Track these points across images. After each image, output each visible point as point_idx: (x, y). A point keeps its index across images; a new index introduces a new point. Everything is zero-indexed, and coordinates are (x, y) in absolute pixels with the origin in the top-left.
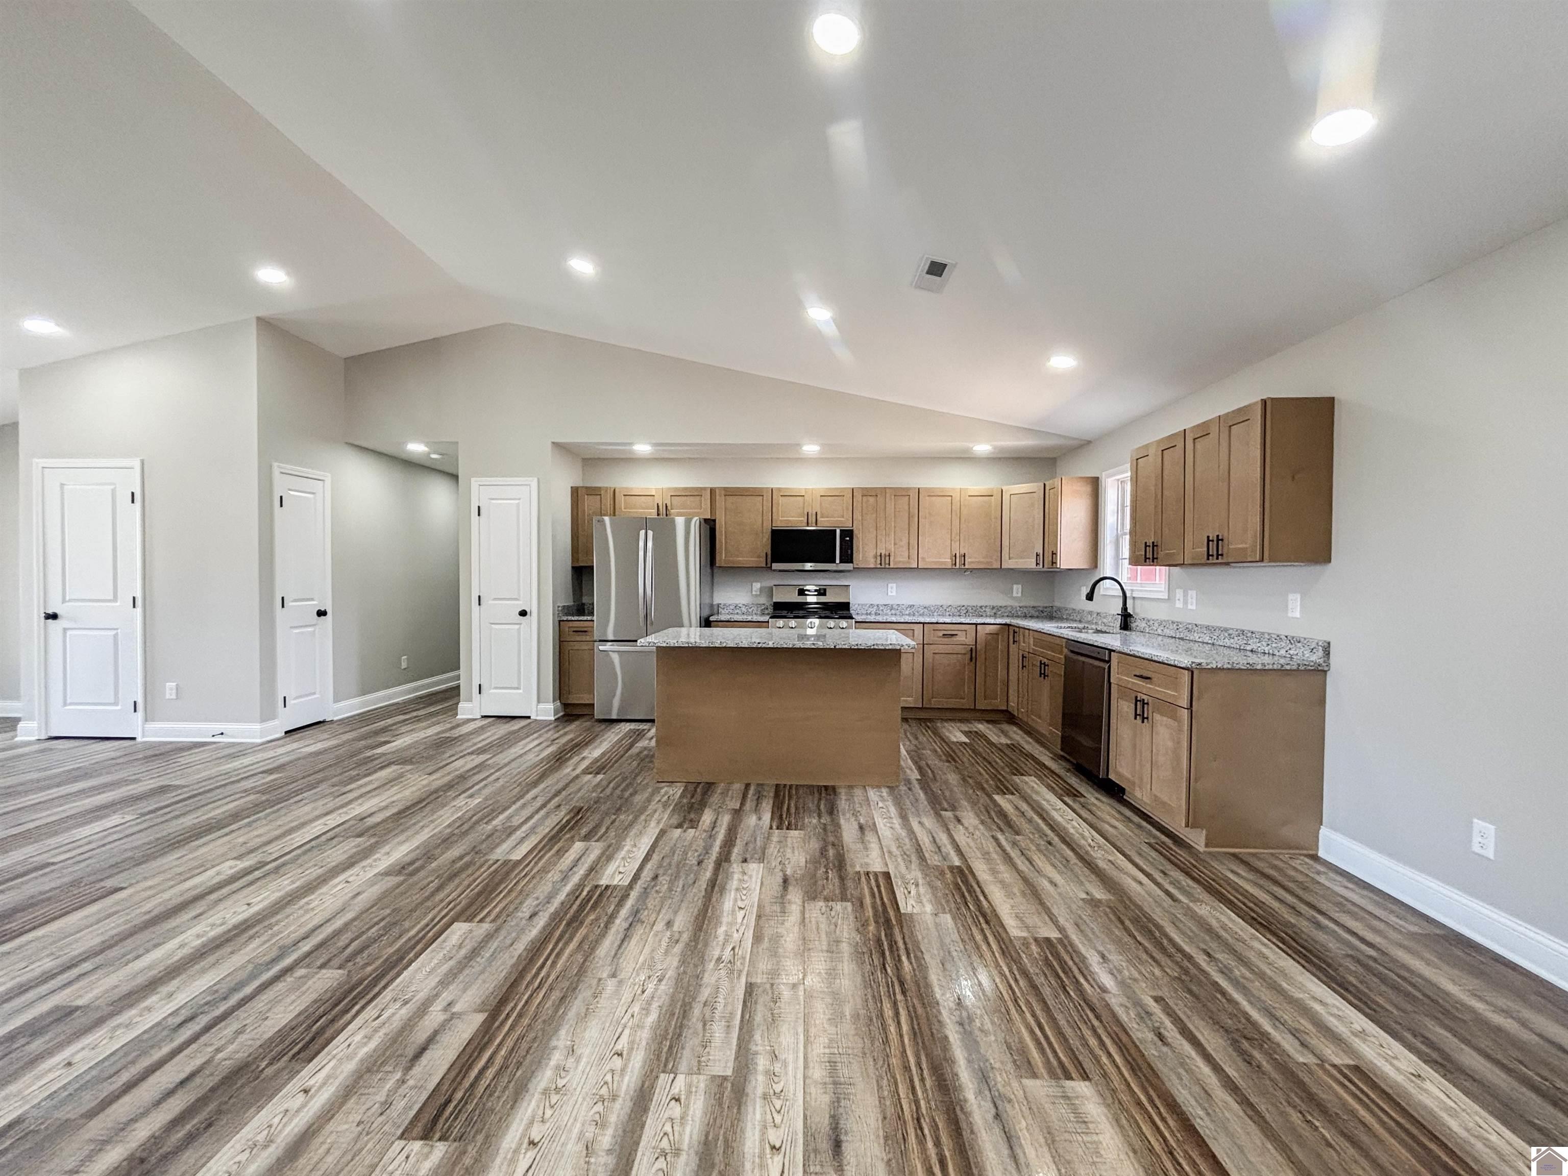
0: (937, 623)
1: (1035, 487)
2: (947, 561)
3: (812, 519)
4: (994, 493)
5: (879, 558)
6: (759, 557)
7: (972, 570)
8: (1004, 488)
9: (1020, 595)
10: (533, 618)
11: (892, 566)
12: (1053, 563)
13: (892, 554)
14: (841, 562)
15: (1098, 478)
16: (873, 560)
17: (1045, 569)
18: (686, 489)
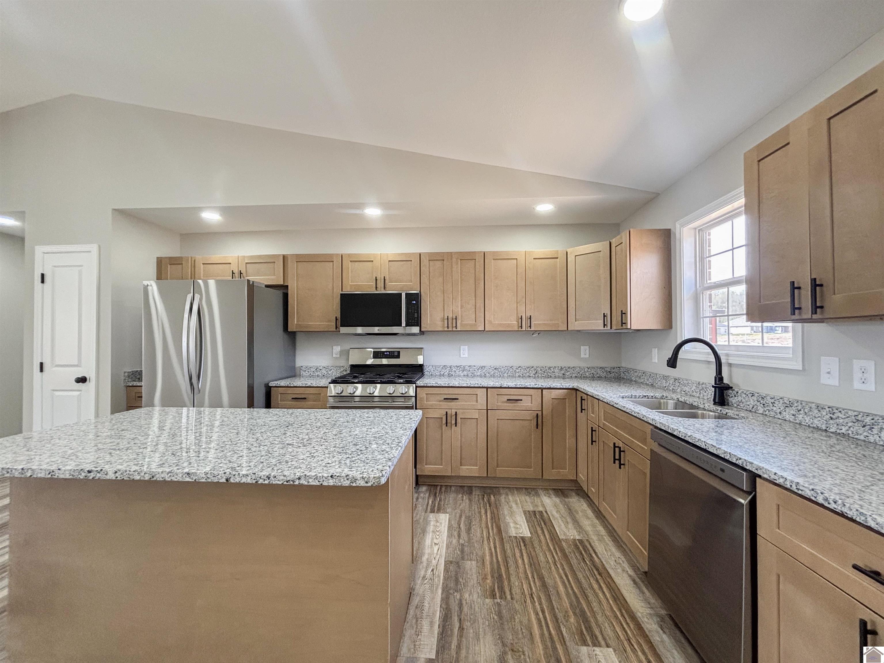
0: (501, 388)
1: (602, 246)
2: (514, 323)
3: (380, 284)
4: (559, 256)
5: (446, 321)
6: (329, 321)
7: (539, 332)
8: (569, 250)
9: (587, 356)
10: (91, 385)
11: (459, 329)
12: (622, 323)
13: (459, 318)
14: (407, 325)
15: (669, 231)
16: (440, 323)
17: (612, 331)
18: (260, 257)
